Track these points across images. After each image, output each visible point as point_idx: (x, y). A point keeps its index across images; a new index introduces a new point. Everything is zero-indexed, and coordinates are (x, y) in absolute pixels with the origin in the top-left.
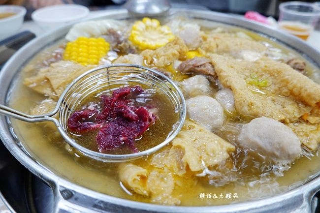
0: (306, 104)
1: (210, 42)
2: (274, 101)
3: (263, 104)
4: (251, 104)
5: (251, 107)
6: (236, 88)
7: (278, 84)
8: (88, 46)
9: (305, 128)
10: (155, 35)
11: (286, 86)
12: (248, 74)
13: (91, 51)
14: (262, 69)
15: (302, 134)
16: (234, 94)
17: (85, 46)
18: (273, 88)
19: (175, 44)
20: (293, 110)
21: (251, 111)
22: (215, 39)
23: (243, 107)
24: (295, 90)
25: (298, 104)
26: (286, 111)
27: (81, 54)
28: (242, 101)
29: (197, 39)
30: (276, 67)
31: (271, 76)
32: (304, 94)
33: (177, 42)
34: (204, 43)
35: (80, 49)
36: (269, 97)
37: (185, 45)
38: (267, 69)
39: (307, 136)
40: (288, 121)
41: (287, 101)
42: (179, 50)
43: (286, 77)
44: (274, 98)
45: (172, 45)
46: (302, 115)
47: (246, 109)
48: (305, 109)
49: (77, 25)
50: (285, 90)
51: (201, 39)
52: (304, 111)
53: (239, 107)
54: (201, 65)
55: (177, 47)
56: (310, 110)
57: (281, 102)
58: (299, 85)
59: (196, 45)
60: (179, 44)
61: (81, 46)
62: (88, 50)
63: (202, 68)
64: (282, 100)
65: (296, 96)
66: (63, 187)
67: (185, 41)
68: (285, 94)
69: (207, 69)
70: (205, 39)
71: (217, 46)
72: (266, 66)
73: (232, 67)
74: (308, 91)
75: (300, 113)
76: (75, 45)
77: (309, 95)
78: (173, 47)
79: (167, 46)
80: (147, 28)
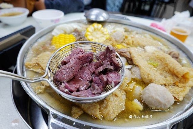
0: (177, 77)
1: (129, 40)
2: (161, 74)
3: (155, 75)
4: (149, 74)
5: (148, 76)
6: (141, 66)
7: (163, 65)
8: (65, 39)
9: (177, 89)
10: (99, 35)
11: (167, 67)
12: (148, 59)
13: (66, 42)
14: (156, 57)
15: (175, 92)
16: (140, 69)
17: (63, 39)
18: (161, 67)
19: (110, 40)
20: (170, 79)
21: (148, 78)
22: (132, 37)
23: (144, 76)
24: (171, 69)
25: (173, 76)
26: (167, 79)
27: (61, 43)
28: (144, 73)
29: (122, 37)
30: (162, 56)
31: (160, 61)
32: (175, 72)
33: (111, 39)
34: (126, 39)
35: (61, 41)
36: (159, 72)
37: (115, 42)
38: (158, 57)
39: (178, 94)
40: (167, 85)
41: (167, 75)
42: (112, 44)
43: (167, 62)
44: (161, 72)
45: (108, 41)
46: (175, 82)
47: (146, 77)
48: (176, 79)
49: (58, 27)
50: (167, 69)
51: (124, 37)
52: (176, 80)
53: (143, 76)
54: (124, 52)
55: (111, 42)
56: (179, 80)
57: (164, 75)
58: (173, 67)
59: (121, 41)
60: (111, 41)
61: (61, 39)
62: (65, 41)
63: (125, 54)
64: (165, 73)
65: (172, 72)
66: (53, 112)
67: (115, 39)
68: (167, 71)
69: (127, 55)
70: (126, 37)
71: (133, 42)
72: (158, 56)
73: (140, 56)
74: (177, 70)
75: (173, 81)
76: (58, 38)
77: (177, 72)
78: (108, 42)
79: (106, 41)
80: (95, 30)
